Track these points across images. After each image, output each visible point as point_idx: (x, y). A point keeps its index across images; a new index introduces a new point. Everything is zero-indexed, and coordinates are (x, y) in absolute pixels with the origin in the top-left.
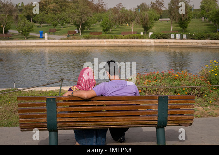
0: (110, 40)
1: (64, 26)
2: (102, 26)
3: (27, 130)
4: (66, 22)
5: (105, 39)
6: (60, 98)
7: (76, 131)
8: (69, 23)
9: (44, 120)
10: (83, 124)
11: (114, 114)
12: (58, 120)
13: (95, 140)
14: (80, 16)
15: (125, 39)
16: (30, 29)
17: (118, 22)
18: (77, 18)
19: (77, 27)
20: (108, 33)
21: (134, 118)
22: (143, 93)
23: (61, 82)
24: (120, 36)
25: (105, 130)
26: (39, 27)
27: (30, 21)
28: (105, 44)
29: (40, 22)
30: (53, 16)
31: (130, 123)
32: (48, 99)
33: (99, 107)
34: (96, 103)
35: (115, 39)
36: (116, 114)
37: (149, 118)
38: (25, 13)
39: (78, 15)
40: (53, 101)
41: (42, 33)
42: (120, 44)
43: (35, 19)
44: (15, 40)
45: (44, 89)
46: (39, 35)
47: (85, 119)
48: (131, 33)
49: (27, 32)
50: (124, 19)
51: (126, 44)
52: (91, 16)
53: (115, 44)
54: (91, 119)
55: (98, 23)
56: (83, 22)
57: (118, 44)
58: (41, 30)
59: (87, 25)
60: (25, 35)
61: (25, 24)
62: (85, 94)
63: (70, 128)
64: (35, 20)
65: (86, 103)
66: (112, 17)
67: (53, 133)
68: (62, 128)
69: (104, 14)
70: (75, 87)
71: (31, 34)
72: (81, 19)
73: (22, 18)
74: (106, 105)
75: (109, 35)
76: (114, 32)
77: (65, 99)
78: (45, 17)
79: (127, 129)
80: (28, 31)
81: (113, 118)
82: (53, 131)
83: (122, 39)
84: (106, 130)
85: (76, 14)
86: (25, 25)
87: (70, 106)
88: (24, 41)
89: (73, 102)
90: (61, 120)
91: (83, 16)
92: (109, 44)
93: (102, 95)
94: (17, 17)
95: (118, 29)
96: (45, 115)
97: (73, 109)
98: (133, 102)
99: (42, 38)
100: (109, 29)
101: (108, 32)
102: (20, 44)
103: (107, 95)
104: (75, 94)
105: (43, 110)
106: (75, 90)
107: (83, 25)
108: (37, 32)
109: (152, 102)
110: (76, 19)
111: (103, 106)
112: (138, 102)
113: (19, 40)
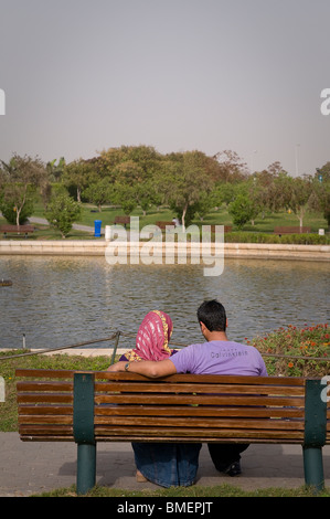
0: (249, 245)
1: (150, 211)
2: (233, 213)
3: (34, 440)
4: (154, 203)
5: (237, 242)
6: (102, 376)
7: (136, 445)
8: (160, 204)
9: (68, 419)
10: (148, 431)
11: (212, 412)
12: (97, 421)
13: (174, 467)
14: (185, 191)
15: (283, 243)
16: (74, 216)
17: (268, 204)
18: (177, 193)
19: (176, 214)
20: (245, 230)
21: (256, 424)
22: (297, 369)
23: (116, 339)
24: (271, 236)
25: (197, 447)
26: (93, 211)
27: (76, 200)
28: (238, 252)
29: (97, 201)
30: (126, 187)
31: (246, 433)
32: (77, 376)
33: (181, 397)
34: (175, 388)
35: (260, 242)
36: (217, 412)
37: (286, 425)
38: (65, 182)
39: (180, 187)
40: (86, 380)
41: (98, 226)
42: (271, 253)
43: (86, 194)
44: (41, 240)
45: (86, 353)
46: (92, 230)
47: (152, 421)
48: (296, 229)
49: (67, 223)
50: (281, 199)
51: (285, 254)
52: (208, 191)
53: (260, 253)
54: (165, 422)
55: (224, 204)
56: (191, 203)
57: (266, 253)
58: (97, 218)
59: (200, 210)
60: (63, 229)
61: (63, 205)
62: (153, 368)
63: (121, 438)
64: (86, 196)
65: (154, 388)
66: (256, 194)
67: (85, 447)
68: (105, 438)
69: (239, 186)
70: (134, 353)
71: (76, 227)
72: (186, 196)
73: (59, 192)
74: (198, 394)
75: (248, 233)
76: (259, 226)
77: (112, 378)
78: (108, 191)
79: (244, 446)
80: (69, 221)
81: (211, 421)
82: (87, 443)
83: (275, 242)
84: (199, 445)
85: (176, 186)
86: (63, 207)
87: (123, 393)
88: (60, 243)
89: (127, 384)
90: (102, 422)
91: (192, 191)
92: (246, 253)
93: (188, 372)
94: (49, 189)
95: (268, 220)
96: (71, 410)
97: (128, 398)
98: (252, 390)
99: (99, 235)
100: (248, 219)
101: (245, 225)
102: (50, 249)
103: (198, 372)
104: (132, 368)
105: (68, 399)
106: (132, 359)
107: (191, 211)
108: (88, 223)
109: (292, 391)
110: (175, 197)
111: (191, 394)
112: (263, 389)
113: (48, 239)
